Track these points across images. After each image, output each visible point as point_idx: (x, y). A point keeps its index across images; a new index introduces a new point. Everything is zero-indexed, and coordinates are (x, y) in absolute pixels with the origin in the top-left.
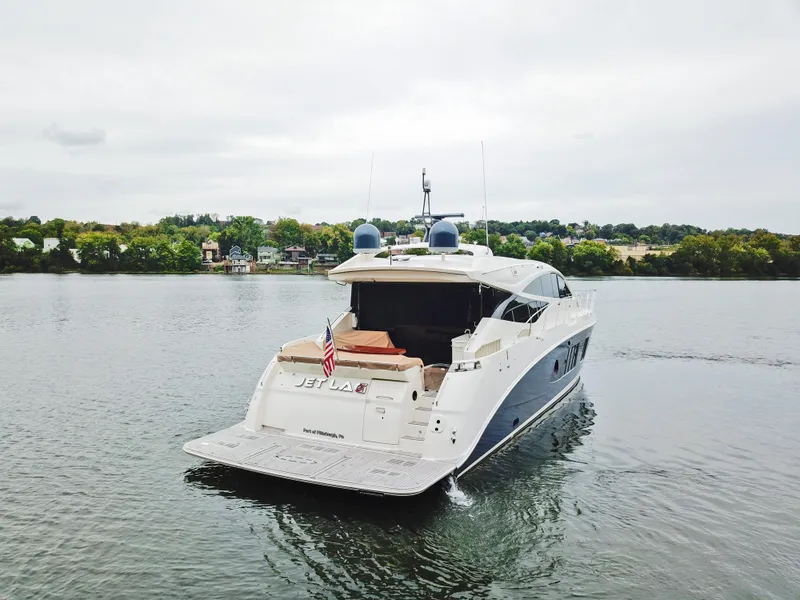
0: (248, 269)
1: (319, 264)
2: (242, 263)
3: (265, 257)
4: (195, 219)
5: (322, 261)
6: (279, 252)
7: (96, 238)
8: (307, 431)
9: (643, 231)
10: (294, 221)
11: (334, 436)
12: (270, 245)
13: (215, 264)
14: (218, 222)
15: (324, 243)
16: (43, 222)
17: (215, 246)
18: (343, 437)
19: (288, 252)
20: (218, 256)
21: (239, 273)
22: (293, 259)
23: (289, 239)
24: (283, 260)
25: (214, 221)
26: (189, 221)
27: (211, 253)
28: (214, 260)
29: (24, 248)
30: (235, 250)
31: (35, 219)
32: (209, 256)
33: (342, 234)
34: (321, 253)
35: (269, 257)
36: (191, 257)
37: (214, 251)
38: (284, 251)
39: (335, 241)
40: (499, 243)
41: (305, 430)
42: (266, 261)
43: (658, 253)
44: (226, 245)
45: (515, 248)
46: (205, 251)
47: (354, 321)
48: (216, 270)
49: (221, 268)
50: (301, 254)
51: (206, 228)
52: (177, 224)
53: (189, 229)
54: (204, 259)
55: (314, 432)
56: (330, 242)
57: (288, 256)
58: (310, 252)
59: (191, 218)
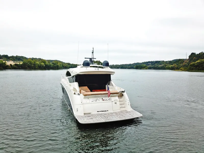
8: (98, 112)
9: (10, 57)
11: (106, 111)
18: (108, 111)
41: (97, 112)
43: (18, 63)
55: (100, 111)
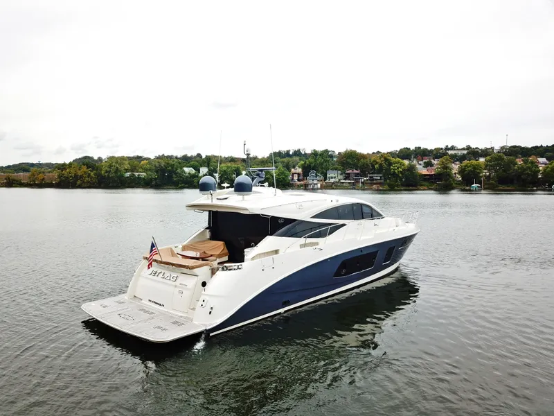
0: (319, 186)
1: (369, 182)
2: (315, 182)
3: (332, 178)
4: (291, 153)
5: (372, 179)
6: (341, 174)
7: (228, 167)
10: (355, 152)
11: (160, 305)
12: (336, 169)
13: (299, 183)
14: (305, 154)
15: (373, 166)
16: (204, 157)
17: (300, 170)
18: (163, 306)
19: (347, 174)
20: (301, 177)
21: (312, 189)
22: (351, 178)
23: (351, 164)
24: (345, 179)
25: (303, 153)
26: (287, 154)
27: (297, 175)
28: (299, 180)
29: (189, 174)
30: (312, 173)
31: (199, 155)
32: (296, 177)
33: (386, 160)
34: (372, 173)
35: (335, 177)
36: (284, 178)
37: (299, 174)
38: (344, 173)
39: (381, 165)
40: (516, 164)
42: (332, 180)
44: (307, 170)
45: (529, 168)
46: (293, 174)
47: (208, 234)
48: (299, 187)
49: (301, 185)
50: (357, 175)
51: (297, 158)
52: (279, 156)
53: (286, 160)
54: (293, 179)
56: (377, 166)
57: (347, 177)
58: (363, 174)
59: (288, 151)
